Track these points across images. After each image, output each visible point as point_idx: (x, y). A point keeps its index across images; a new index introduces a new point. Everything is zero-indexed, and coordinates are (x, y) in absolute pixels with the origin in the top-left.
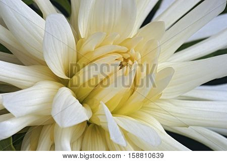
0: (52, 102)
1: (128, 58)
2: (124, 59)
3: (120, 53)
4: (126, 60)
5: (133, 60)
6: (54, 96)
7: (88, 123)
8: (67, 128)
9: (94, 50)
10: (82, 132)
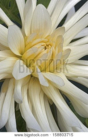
0: (13, 67)
1: (49, 45)
2: (47, 45)
3: (45, 42)
4: (48, 46)
5: (51, 46)
6: (14, 64)
7: (31, 76)
8: (20, 80)
9: (32, 41)
10: (28, 81)
